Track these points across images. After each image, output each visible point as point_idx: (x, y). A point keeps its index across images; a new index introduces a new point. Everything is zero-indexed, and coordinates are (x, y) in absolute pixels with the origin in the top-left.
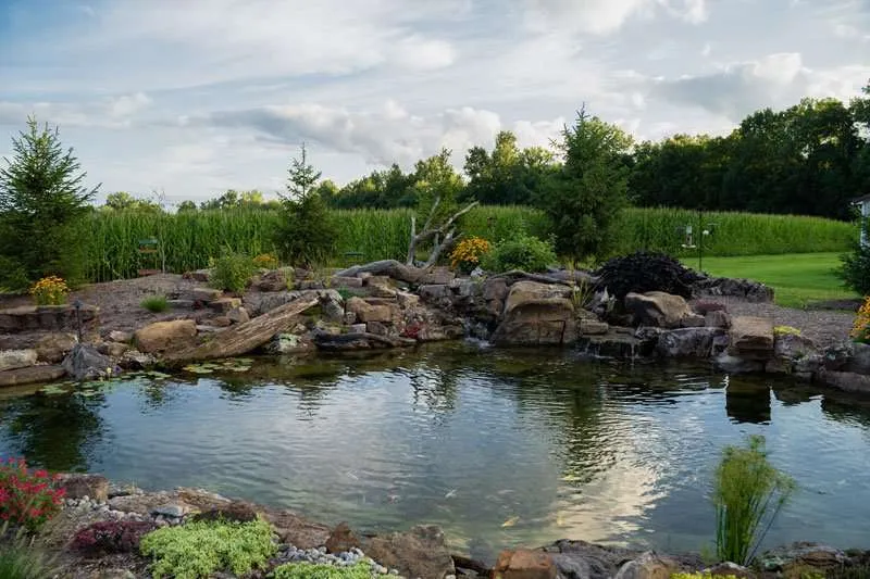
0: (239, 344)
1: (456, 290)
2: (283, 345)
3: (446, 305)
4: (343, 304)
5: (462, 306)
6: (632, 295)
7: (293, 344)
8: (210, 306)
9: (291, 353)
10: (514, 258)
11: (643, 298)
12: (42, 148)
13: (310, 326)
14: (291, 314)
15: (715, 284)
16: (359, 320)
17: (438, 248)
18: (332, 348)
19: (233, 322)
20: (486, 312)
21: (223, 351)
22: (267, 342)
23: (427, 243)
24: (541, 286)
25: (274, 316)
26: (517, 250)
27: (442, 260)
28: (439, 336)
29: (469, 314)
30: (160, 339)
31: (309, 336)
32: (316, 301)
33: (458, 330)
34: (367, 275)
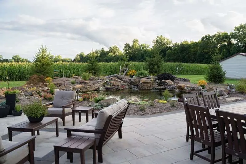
0: (93, 89)
1: (130, 80)
2: (100, 89)
3: (128, 83)
4: (110, 82)
5: (131, 83)
6: (163, 81)
7: (102, 89)
10: (141, 74)
11: (165, 81)
14: (101, 84)
15: (180, 79)
16: (113, 85)
17: (125, 72)
18: (109, 90)
19: (90, 85)
20: (136, 84)
21: (91, 90)
22: (98, 88)
23: (123, 71)
24: (146, 79)
25: (98, 84)
26: (141, 73)
27: (126, 75)
28: (128, 88)
29: (133, 84)
31: (105, 88)
32: (105, 82)
33: (131, 87)
34: (112, 77)
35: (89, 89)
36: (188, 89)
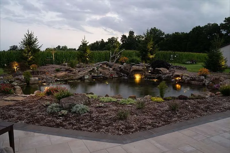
0: (77, 77)
1: (120, 67)
2: (86, 77)
3: (118, 70)
4: (97, 70)
5: (121, 70)
6: (156, 68)
7: (88, 77)
8: (69, 70)
9: (87, 79)
10: (133, 61)
11: (159, 69)
12: (30, 36)
13: (91, 74)
14: (87, 71)
15: (175, 67)
16: (101, 73)
17: (116, 59)
18: (96, 78)
19: (75, 73)
20: (126, 72)
21: (74, 78)
22: (82, 77)
23: (114, 58)
24: (138, 67)
25: (84, 72)
26: (133, 59)
27: (116, 62)
28: (117, 76)
29: (123, 72)
30: (61, 76)
31: (91, 76)
32: (92, 69)
33: (121, 75)
34: (101, 64)
35: (73, 77)
36: (186, 79)
